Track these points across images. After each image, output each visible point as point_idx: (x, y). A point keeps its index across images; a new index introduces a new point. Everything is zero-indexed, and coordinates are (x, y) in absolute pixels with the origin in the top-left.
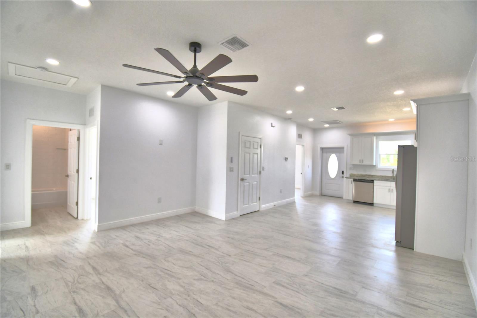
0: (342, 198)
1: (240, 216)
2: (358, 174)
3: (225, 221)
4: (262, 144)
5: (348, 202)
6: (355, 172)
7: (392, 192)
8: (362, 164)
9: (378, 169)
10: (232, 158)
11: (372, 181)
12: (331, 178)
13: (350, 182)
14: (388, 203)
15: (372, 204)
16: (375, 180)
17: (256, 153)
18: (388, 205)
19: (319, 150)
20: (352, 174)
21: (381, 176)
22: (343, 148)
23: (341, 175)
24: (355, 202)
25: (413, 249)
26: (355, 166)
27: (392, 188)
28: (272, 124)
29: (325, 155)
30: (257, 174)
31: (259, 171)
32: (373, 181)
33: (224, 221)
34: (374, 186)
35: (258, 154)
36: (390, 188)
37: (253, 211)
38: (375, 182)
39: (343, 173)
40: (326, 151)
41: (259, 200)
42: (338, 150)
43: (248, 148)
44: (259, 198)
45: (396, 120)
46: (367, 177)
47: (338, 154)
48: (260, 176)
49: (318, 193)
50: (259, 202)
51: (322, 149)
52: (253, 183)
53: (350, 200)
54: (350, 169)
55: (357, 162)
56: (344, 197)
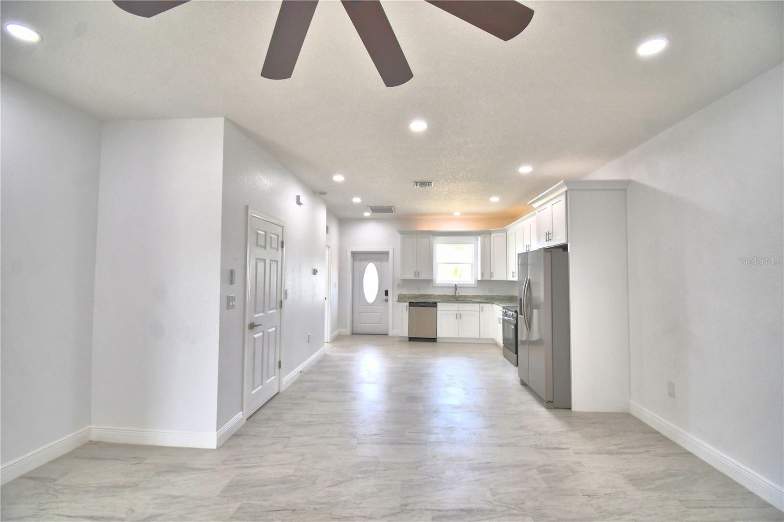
0: (387, 335)
1: (247, 419)
2: (410, 295)
3: (218, 448)
4: (284, 240)
5: (401, 340)
6: (405, 292)
7: (460, 318)
8: (418, 278)
9: (435, 285)
10: (232, 273)
11: (435, 305)
12: (368, 303)
13: (405, 308)
14: (455, 336)
15: (434, 340)
16: (439, 302)
17: (275, 259)
18: (455, 338)
19: (349, 255)
20: (402, 295)
21: (440, 295)
22: (387, 253)
23: (385, 297)
24: (411, 339)
25: (570, 409)
26: (405, 282)
27: (460, 312)
28: (298, 198)
29: (357, 263)
30: (276, 309)
31: (279, 300)
32: (436, 303)
33: (213, 450)
34: (438, 311)
35: (277, 261)
36: (457, 312)
37: (269, 398)
38: (438, 304)
39: (387, 293)
40: (361, 257)
41: (280, 367)
42: (379, 257)
43: (261, 246)
44: (280, 362)
45: (462, 214)
46: (422, 299)
47: (379, 263)
48: (281, 312)
49: (348, 331)
50: (279, 372)
51: (354, 254)
52: (269, 330)
53: (405, 337)
54: (399, 286)
55: (410, 276)
56: (390, 334)
